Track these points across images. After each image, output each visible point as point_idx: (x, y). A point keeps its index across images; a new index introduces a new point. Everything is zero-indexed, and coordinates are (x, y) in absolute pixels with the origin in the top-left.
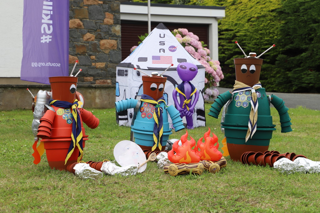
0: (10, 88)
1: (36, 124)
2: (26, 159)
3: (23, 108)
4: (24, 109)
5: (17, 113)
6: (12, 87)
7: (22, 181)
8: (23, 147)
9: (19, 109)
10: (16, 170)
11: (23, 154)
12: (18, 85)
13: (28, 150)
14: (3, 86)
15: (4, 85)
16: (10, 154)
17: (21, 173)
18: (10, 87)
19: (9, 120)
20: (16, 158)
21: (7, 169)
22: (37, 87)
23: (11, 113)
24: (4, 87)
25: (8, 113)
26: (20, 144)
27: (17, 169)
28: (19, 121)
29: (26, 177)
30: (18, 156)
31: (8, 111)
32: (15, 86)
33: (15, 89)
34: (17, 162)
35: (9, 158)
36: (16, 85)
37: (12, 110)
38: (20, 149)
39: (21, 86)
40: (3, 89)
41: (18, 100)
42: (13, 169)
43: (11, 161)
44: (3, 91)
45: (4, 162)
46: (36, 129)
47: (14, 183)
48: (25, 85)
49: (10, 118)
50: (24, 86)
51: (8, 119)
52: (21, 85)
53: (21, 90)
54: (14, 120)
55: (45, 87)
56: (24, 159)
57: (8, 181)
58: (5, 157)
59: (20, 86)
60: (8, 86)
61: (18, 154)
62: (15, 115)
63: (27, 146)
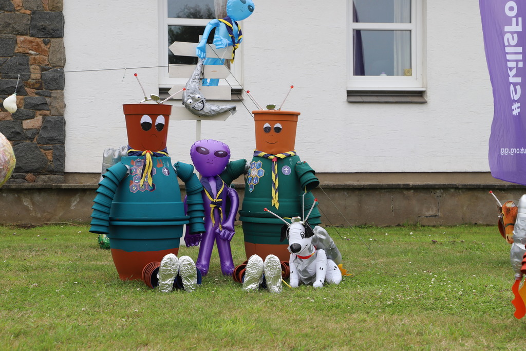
0: (452, 190)
1: (518, 250)
2: (497, 308)
3: (474, 222)
4: (476, 224)
5: (464, 230)
6: (456, 188)
7: (499, 345)
8: (488, 287)
9: (466, 224)
10: (485, 325)
11: (491, 300)
12: (465, 185)
13: (497, 293)
14: (442, 187)
15: (444, 185)
16: (470, 298)
17: (495, 331)
18: (452, 188)
19: (455, 241)
20: (481, 306)
21: (471, 323)
22: (497, 187)
23: (455, 230)
24: (443, 189)
25: (450, 230)
26: (483, 282)
27: (487, 324)
28: (471, 244)
29: (505, 338)
30: (482, 302)
31: (449, 226)
32: (460, 187)
33: (460, 191)
34: (484, 312)
35: (470, 305)
36: (462, 185)
37: (456, 226)
38: (484, 291)
39: (471, 187)
40: (442, 191)
41: (465, 208)
42: (480, 325)
43: (475, 311)
44: (442, 194)
45: (463, 312)
46: (518, 258)
47: (487, 348)
48: (477, 185)
49: (455, 239)
50: (475, 187)
51: (452, 240)
52: (470, 185)
53: (470, 192)
54: (462, 241)
55: (510, 187)
56: (494, 308)
57: (476, 343)
58: (463, 303)
59: (468, 187)
60: (449, 186)
61: (483, 299)
62: (461, 233)
63: (494, 287)
